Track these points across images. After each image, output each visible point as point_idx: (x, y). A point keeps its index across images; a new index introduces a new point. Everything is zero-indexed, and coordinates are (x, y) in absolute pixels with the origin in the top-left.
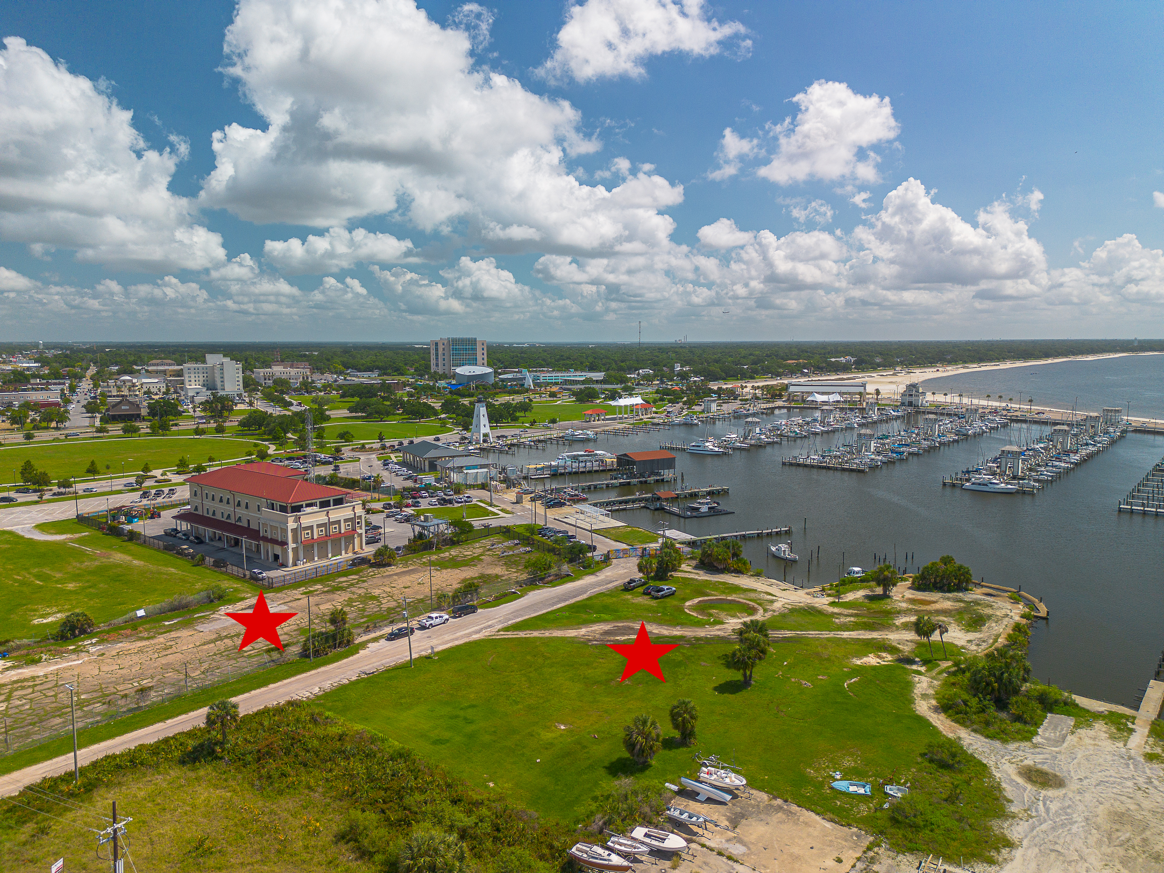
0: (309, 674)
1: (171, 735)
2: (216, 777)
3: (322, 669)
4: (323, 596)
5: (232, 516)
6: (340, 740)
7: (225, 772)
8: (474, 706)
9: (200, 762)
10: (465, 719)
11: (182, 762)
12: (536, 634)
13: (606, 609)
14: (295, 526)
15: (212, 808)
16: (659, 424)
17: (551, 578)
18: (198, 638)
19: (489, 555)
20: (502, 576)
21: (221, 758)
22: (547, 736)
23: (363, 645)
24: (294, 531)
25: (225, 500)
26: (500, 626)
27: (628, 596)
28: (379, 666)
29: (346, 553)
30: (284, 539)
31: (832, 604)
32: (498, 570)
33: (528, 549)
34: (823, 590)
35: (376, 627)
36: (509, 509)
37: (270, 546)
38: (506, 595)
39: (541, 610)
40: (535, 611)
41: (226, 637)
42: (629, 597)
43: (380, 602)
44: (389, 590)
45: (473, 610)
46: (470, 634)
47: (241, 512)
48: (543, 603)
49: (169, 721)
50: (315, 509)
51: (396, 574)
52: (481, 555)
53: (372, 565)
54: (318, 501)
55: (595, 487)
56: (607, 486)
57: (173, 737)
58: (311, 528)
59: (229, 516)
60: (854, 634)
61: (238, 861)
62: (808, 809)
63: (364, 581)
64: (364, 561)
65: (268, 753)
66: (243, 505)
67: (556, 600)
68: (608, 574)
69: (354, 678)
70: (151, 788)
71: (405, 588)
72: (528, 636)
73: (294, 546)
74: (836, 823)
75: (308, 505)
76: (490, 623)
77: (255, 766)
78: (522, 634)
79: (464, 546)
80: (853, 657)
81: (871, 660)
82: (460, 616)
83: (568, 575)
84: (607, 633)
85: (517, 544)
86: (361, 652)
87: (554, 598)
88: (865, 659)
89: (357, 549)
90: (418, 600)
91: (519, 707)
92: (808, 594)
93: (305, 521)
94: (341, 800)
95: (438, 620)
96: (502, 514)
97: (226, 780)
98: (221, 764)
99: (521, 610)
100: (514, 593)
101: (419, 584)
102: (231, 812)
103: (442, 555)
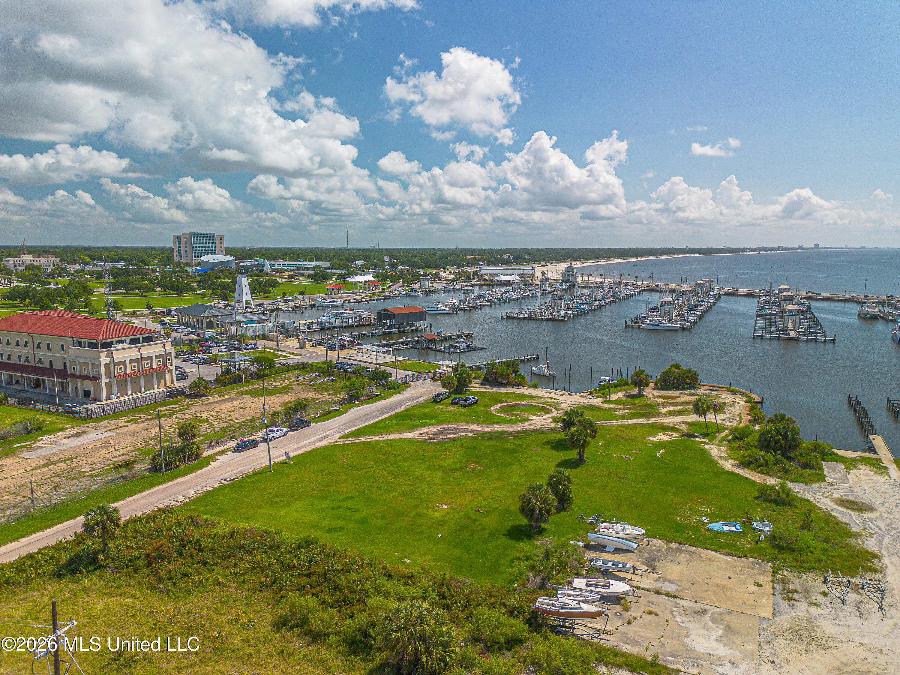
0: (166, 485)
1: (35, 551)
2: (106, 585)
3: (178, 480)
4: (148, 422)
5: (31, 359)
6: (231, 537)
7: (114, 580)
8: (351, 498)
9: (81, 572)
10: (348, 508)
11: (58, 575)
12: (375, 438)
13: (426, 416)
14: (108, 361)
15: (115, 616)
16: (389, 296)
17: (364, 398)
18: (26, 465)
19: (297, 385)
20: (319, 399)
21: (105, 567)
22: (437, 515)
23: (213, 458)
24: (107, 366)
25: (22, 343)
26: (339, 435)
27: (439, 406)
28: (237, 473)
29: (158, 388)
30: (96, 375)
31: (605, 402)
32: (311, 395)
33: (331, 378)
34: (591, 393)
35: (218, 443)
36: (296, 352)
37: (79, 382)
38: (330, 412)
39: (369, 420)
40: (364, 422)
41: (58, 461)
42: (441, 407)
43: (211, 424)
44: (215, 414)
45: (307, 424)
46: (314, 442)
47: (41, 353)
48: (369, 415)
49: (23, 540)
50: (128, 345)
51: (216, 402)
52: (288, 385)
53: (188, 396)
54: (128, 339)
55: (363, 336)
56: (373, 335)
57: (38, 553)
58: (124, 363)
59: (27, 360)
60: (637, 421)
61: (171, 666)
62: (703, 548)
63: (186, 409)
64: (179, 393)
65: (159, 556)
66: (44, 346)
67: (378, 413)
68: (413, 392)
69: (216, 485)
70: (28, 606)
71: (230, 412)
72: (369, 440)
73: (108, 380)
74: (733, 555)
75: (118, 342)
76: (328, 433)
77: (147, 571)
78: (363, 439)
79: (270, 379)
80: (649, 436)
81: (662, 437)
82: (297, 430)
83: (378, 395)
84: (437, 433)
85: (319, 376)
86: (213, 464)
87: (376, 411)
88: (658, 437)
89: (168, 383)
90: (247, 420)
91: (394, 494)
92: (582, 396)
93: (118, 356)
94: (261, 591)
95: (279, 433)
96: (291, 356)
97: (118, 587)
98: (108, 573)
99: (351, 421)
100: (336, 410)
101: (242, 408)
102: (139, 617)
103: (252, 387)
